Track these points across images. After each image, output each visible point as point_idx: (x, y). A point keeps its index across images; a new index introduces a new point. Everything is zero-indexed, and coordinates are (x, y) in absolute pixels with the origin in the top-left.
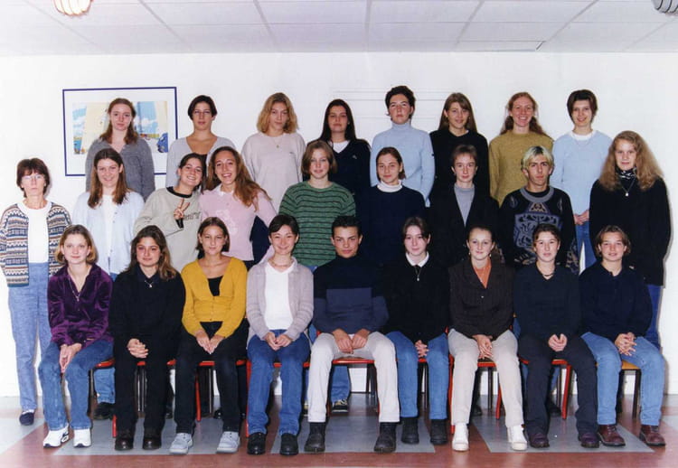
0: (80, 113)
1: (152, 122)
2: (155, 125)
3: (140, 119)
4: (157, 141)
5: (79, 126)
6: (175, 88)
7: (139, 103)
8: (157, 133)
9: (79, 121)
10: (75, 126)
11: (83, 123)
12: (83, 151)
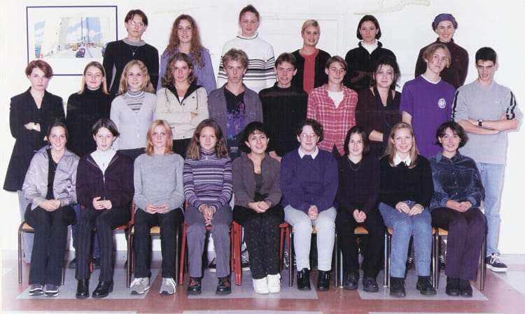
0: (40, 25)
1: (98, 33)
2: (100, 36)
3: (89, 31)
4: (102, 49)
5: (39, 36)
6: (116, 7)
7: (87, 19)
8: (101, 42)
9: (39, 32)
10: (36, 36)
11: (43, 33)
12: (42, 55)
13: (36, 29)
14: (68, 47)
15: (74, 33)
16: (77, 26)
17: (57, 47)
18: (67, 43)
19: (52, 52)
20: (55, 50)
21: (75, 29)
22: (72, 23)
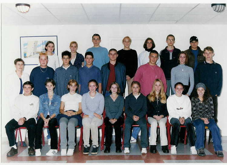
0: (26, 44)
6: (57, 36)
7: (45, 41)
10: (24, 49)
12: (27, 57)
13: (24, 46)
14: (37, 53)
15: (40, 47)
16: (41, 44)
17: (33, 53)
18: (37, 51)
19: (31, 55)
20: (32, 54)
21: (40, 46)
22: (39, 43)
